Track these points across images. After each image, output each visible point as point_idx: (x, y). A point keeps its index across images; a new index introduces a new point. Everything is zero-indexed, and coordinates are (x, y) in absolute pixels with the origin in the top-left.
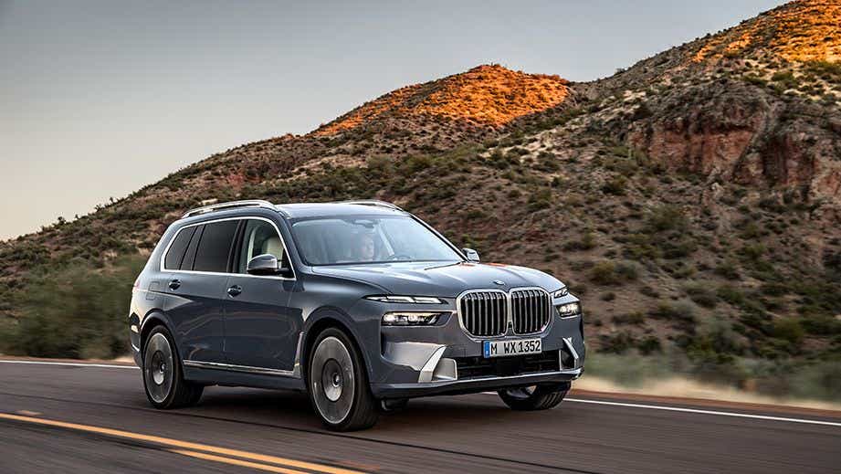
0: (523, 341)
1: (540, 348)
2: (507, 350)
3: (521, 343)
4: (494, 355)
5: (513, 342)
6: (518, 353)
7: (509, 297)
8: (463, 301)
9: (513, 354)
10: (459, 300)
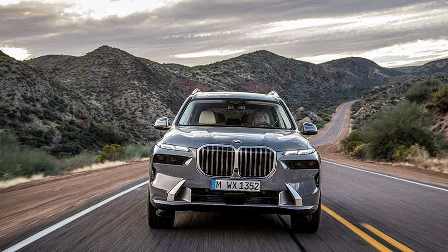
0: (244, 182)
1: (259, 187)
2: (229, 186)
3: (242, 183)
4: (218, 188)
5: (235, 181)
6: (238, 189)
7: (237, 151)
8: (201, 151)
9: (234, 189)
10: (198, 150)
